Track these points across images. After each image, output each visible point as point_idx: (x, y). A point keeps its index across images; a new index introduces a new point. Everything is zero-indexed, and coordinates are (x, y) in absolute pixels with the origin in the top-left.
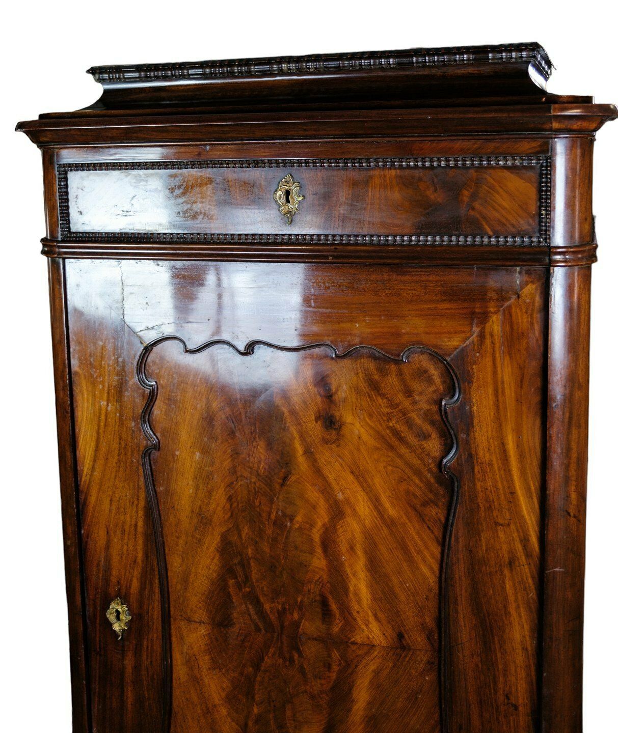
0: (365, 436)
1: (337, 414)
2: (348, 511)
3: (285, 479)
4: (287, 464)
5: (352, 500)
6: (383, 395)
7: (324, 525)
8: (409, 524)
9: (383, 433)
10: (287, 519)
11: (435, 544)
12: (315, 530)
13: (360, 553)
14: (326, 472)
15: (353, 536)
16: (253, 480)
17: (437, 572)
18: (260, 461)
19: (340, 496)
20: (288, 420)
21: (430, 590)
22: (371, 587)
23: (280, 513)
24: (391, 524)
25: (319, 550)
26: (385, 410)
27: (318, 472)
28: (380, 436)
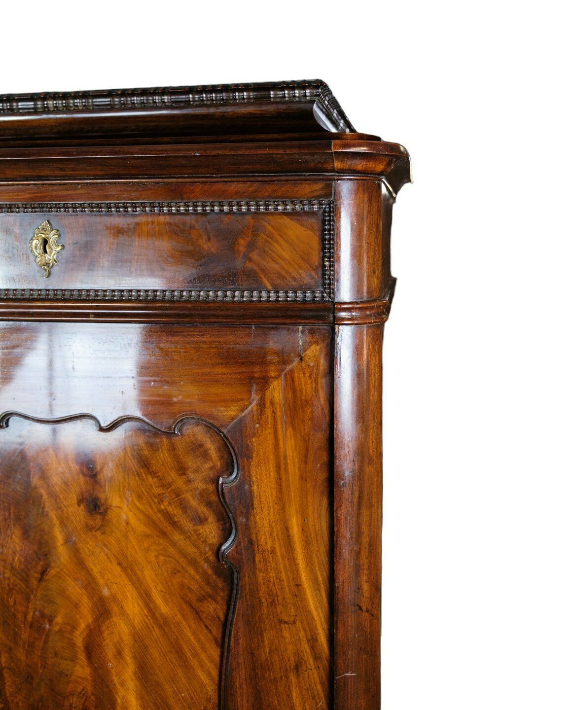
0: (133, 521)
1: (102, 496)
2: (115, 609)
3: (43, 573)
4: (45, 555)
5: (119, 596)
6: (153, 474)
7: (88, 626)
8: (184, 622)
9: (154, 517)
10: (46, 621)
11: (214, 646)
12: (77, 633)
13: (129, 659)
14: (90, 564)
15: (121, 638)
16: (6, 575)
17: (216, 679)
18: (14, 553)
19: (106, 592)
20: (47, 504)
21: (208, 700)
22: (141, 698)
23: (37, 613)
24: (163, 623)
25: (82, 656)
26: (157, 491)
27: (81, 564)
28: (150, 521)
